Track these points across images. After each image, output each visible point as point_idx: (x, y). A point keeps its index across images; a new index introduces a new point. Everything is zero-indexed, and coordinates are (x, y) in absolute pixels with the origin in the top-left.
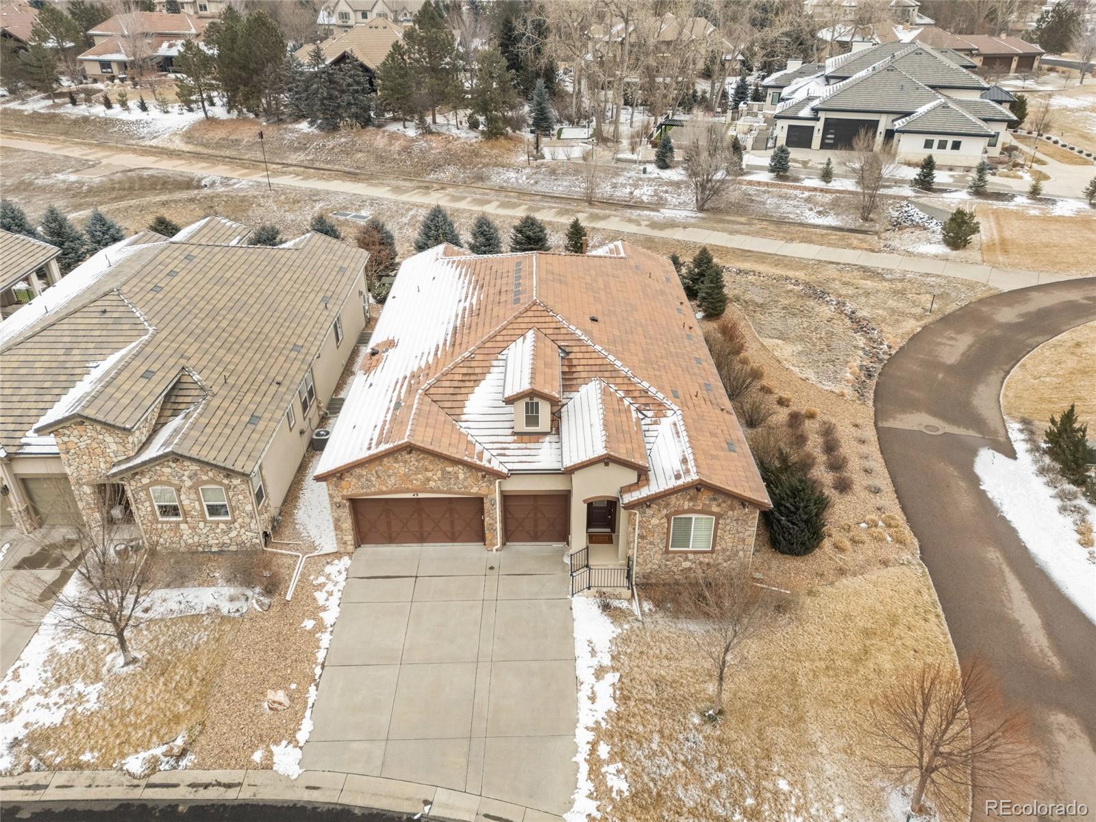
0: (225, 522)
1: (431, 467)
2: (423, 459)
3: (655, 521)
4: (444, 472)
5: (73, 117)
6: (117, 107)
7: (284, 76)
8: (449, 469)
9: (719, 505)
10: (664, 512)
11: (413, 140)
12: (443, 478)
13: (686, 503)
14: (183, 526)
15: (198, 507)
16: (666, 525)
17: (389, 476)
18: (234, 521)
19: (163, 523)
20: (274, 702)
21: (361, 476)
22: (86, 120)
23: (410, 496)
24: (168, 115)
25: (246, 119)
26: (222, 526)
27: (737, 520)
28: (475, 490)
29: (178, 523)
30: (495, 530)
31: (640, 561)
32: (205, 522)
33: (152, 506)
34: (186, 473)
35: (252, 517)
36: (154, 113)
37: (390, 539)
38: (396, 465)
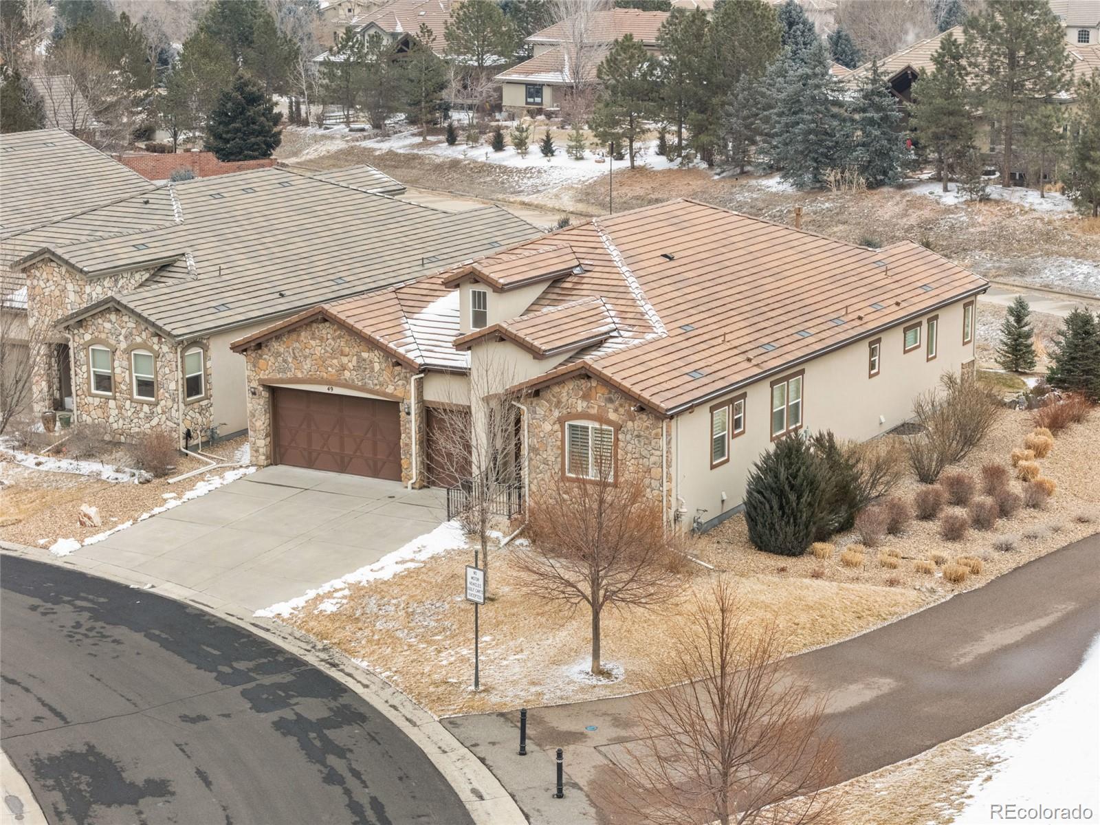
0: (149, 404)
1: (347, 349)
2: (340, 337)
3: (547, 427)
4: (361, 360)
5: (438, 161)
6: (510, 150)
7: (763, 95)
8: (365, 355)
9: (616, 410)
10: (556, 414)
11: (948, 210)
12: (358, 368)
13: (579, 402)
14: (112, 403)
15: (127, 379)
16: (559, 434)
17: (305, 357)
18: (156, 404)
19: (96, 396)
20: (85, 515)
21: (278, 354)
22: (455, 164)
23: (323, 389)
24: (581, 162)
25: (694, 171)
26: (146, 408)
27: (638, 436)
28: (390, 389)
29: (108, 398)
30: (411, 455)
31: (534, 488)
32: (132, 400)
33: (88, 371)
34: (123, 331)
35: (174, 400)
36: (561, 158)
37: (310, 463)
38: (313, 343)
